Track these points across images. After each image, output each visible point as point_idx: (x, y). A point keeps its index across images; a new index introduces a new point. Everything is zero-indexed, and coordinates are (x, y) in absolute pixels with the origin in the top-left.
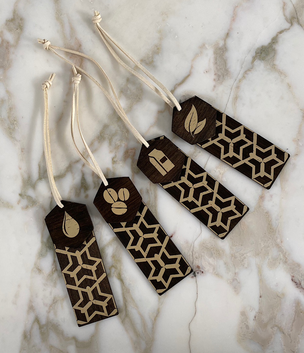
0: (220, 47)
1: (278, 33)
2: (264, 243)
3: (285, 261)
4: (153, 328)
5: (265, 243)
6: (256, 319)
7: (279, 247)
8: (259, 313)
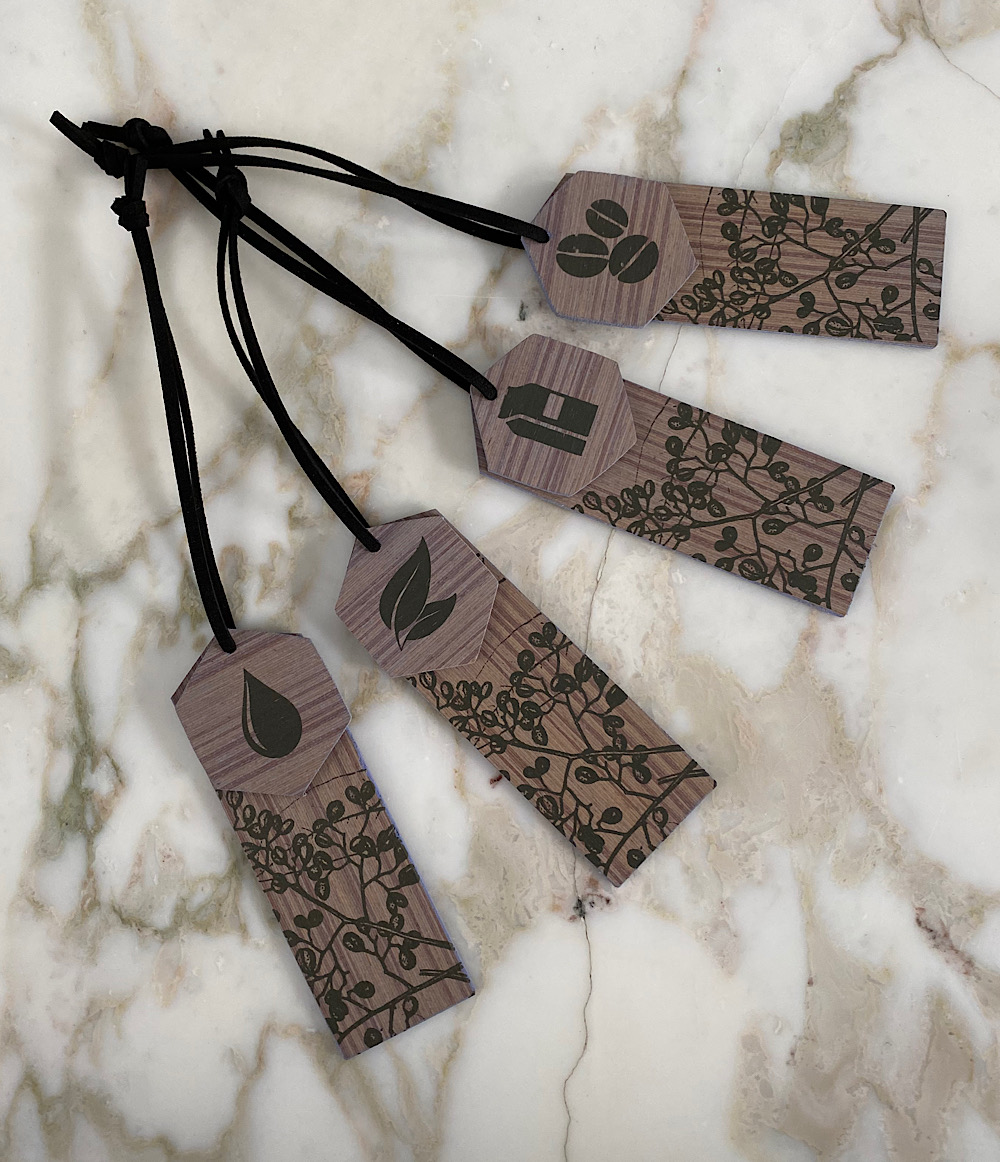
0: (659, 117)
1: (858, 67)
2: (818, 797)
3: (894, 856)
4: (438, 1098)
5: (822, 797)
6: (795, 1062)
7: (871, 809)
8: (804, 1041)
